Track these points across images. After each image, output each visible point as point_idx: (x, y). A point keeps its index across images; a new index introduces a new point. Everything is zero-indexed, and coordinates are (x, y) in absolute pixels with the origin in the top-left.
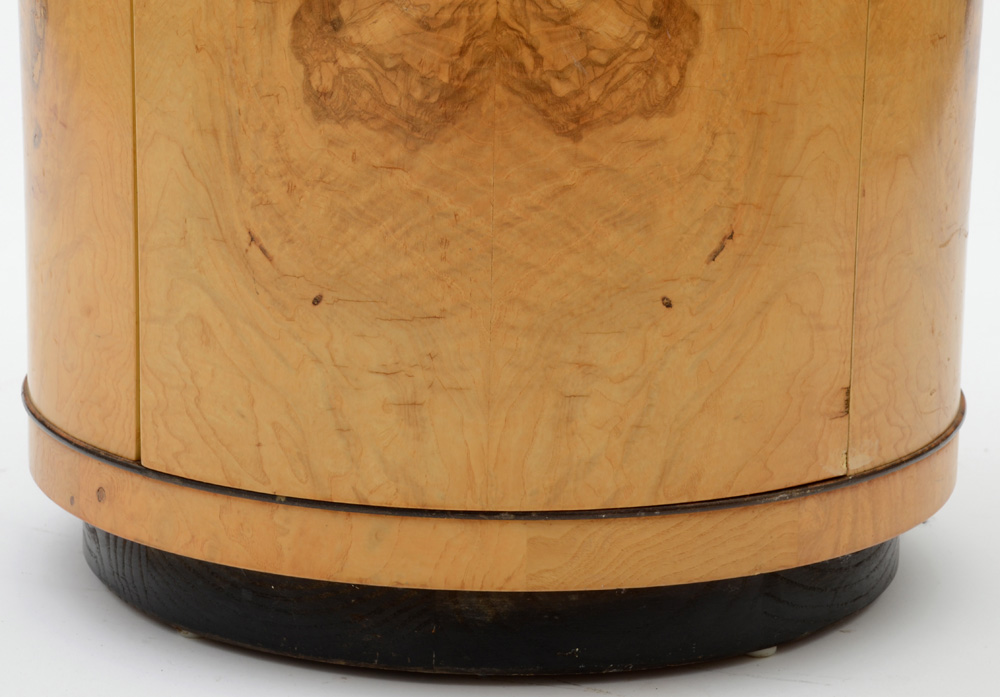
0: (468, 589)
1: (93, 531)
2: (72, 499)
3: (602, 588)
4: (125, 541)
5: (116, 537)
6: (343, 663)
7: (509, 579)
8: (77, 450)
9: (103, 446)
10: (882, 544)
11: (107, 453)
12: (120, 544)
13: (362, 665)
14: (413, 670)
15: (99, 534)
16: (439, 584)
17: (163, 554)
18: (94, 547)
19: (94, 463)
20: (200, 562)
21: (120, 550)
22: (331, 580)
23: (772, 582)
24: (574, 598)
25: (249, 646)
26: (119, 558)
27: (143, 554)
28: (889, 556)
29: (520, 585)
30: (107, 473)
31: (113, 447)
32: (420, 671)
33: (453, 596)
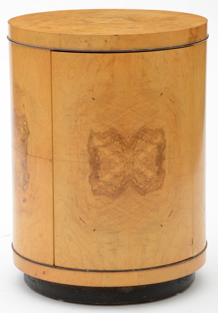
2: (35, 274)
6: (98, 303)
7: (134, 283)
9: (45, 263)
13: (102, 303)
19: (42, 266)
20: (69, 285)
22: (98, 286)
26: (43, 286)
30: (46, 268)
31: (47, 263)
32: (114, 303)
33: (121, 287)
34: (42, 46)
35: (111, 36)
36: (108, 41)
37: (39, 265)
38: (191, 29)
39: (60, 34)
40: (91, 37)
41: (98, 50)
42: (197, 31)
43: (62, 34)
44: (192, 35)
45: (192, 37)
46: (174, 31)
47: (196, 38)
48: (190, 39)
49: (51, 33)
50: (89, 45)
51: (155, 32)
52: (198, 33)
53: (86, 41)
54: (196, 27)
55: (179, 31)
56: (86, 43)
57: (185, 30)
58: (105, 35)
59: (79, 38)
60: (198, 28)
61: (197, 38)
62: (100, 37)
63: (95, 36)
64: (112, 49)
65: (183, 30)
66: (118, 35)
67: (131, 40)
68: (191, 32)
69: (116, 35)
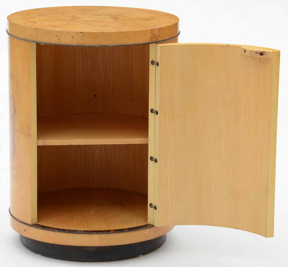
0: (89, 246)
1: (22, 236)
2: (19, 231)
3: (111, 245)
4: (28, 238)
5: (27, 238)
6: (67, 259)
7: (96, 244)
8: (20, 223)
9: (25, 222)
10: (162, 236)
11: (26, 223)
12: (27, 239)
13: (71, 259)
14: (79, 260)
15: (23, 237)
16: (84, 245)
17: (36, 241)
18: (22, 239)
19: (24, 225)
20: (42, 242)
21: (27, 240)
22: (65, 245)
23: (141, 243)
24: (107, 247)
25: (51, 256)
26: (27, 241)
27: (32, 241)
28: (163, 238)
29: (97, 245)
30: (26, 226)
31: (27, 222)
32: (81, 260)
33: (86, 247)
34: (24, 38)
35: (77, 33)
36: (74, 37)
37: (22, 223)
38: (152, 30)
39: (36, 29)
40: (60, 32)
41: (66, 44)
42: (159, 31)
43: (38, 29)
44: (153, 35)
45: (153, 37)
46: (134, 31)
47: (158, 38)
48: (151, 38)
49: (30, 28)
50: (59, 40)
51: (116, 32)
52: (160, 33)
53: (56, 36)
54: (158, 29)
55: (139, 31)
56: (57, 38)
57: (145, 30)
58: (72, 32)
59: (51, 33)
60: (161, 29)
61: (160, 38)
62: (68, 33)
63: (64, 32)
64: (77, 44)
65: (143, 30)
66: (83, 32)
67: (94, 37)
68: (152, 33)
69: (81, 32)
